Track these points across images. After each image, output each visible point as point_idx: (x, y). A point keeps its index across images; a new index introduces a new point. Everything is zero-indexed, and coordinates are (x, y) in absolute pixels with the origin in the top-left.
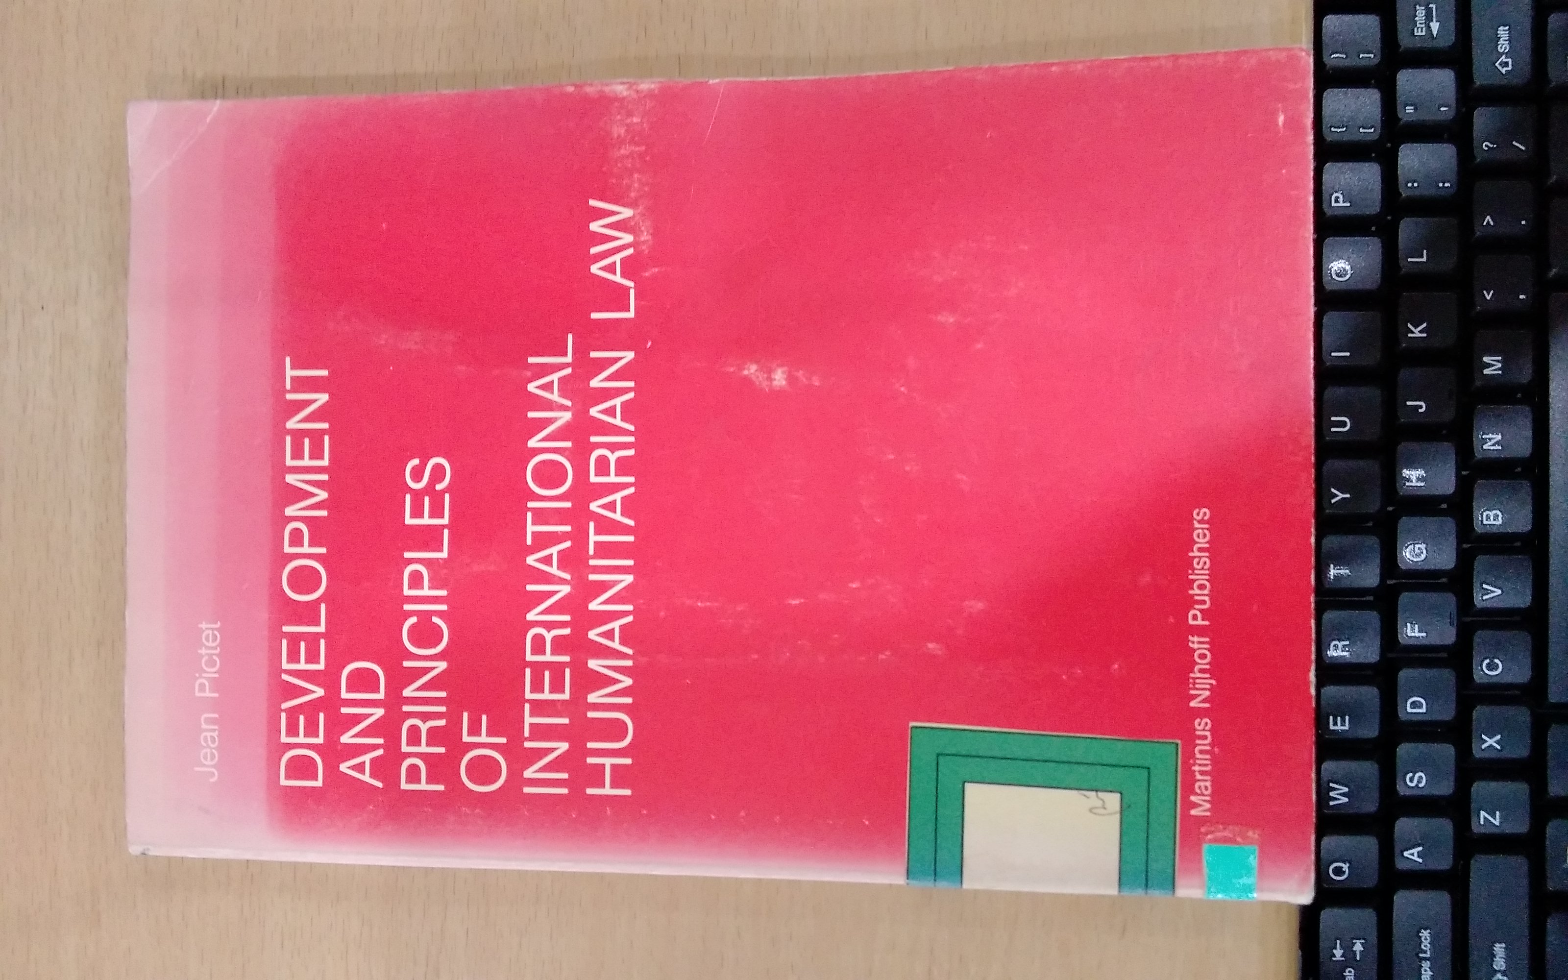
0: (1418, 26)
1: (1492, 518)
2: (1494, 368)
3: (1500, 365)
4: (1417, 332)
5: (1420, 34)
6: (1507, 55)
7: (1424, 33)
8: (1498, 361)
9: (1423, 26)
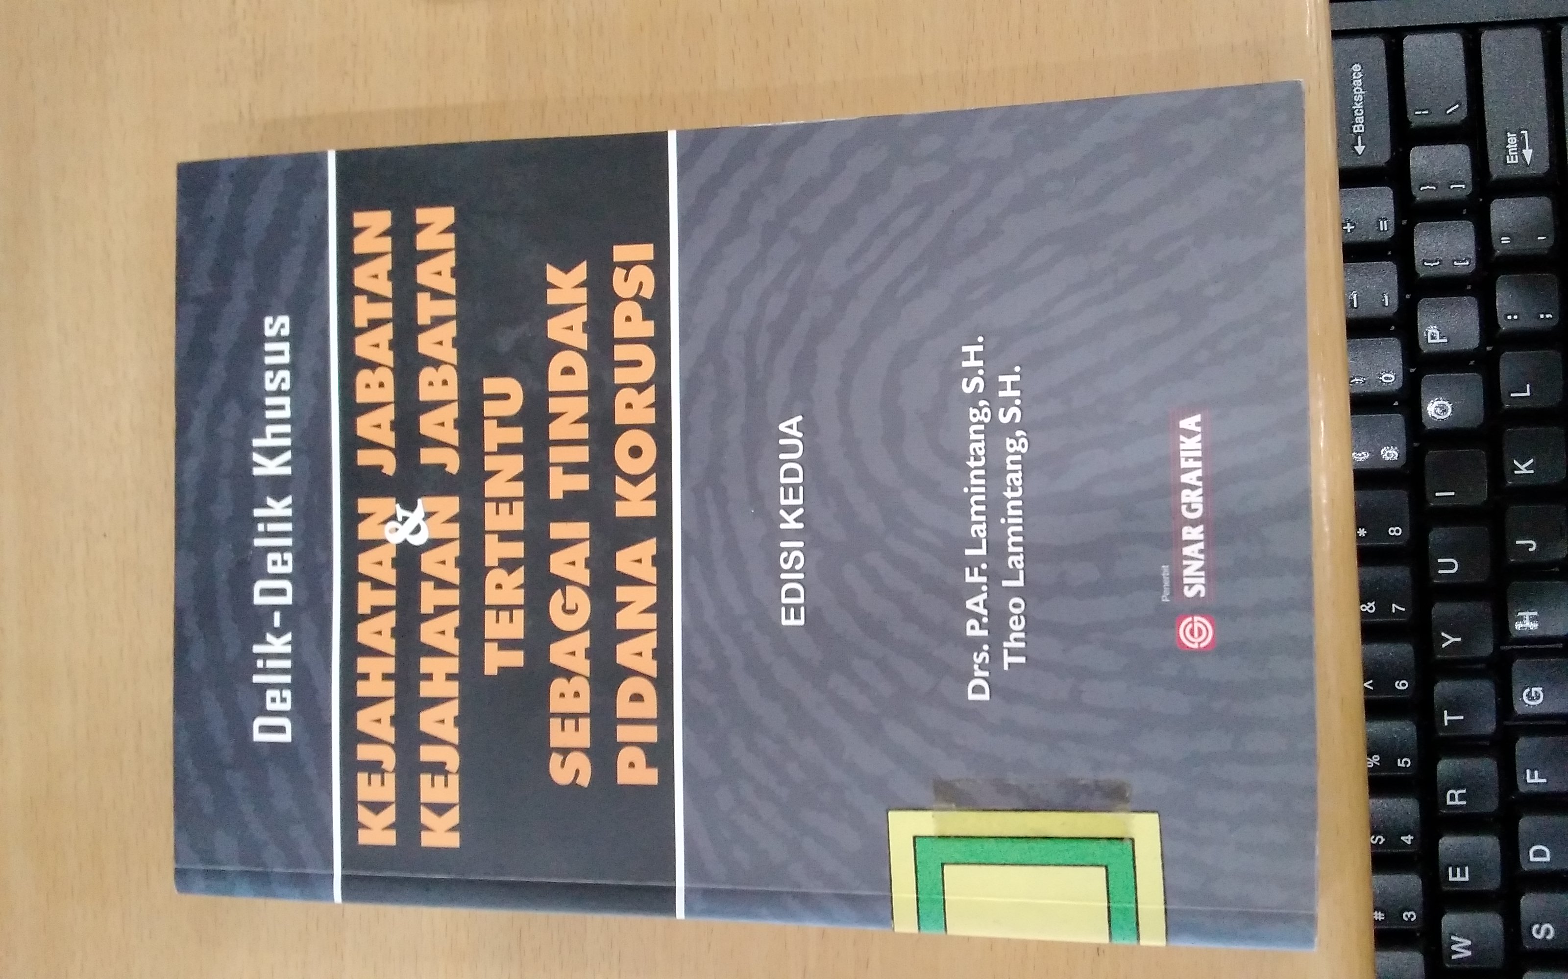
0: (1510, 153)
4: (1523, 469)
5: (1512, 162)
7: (1517, 161)
9: (1516, 153)
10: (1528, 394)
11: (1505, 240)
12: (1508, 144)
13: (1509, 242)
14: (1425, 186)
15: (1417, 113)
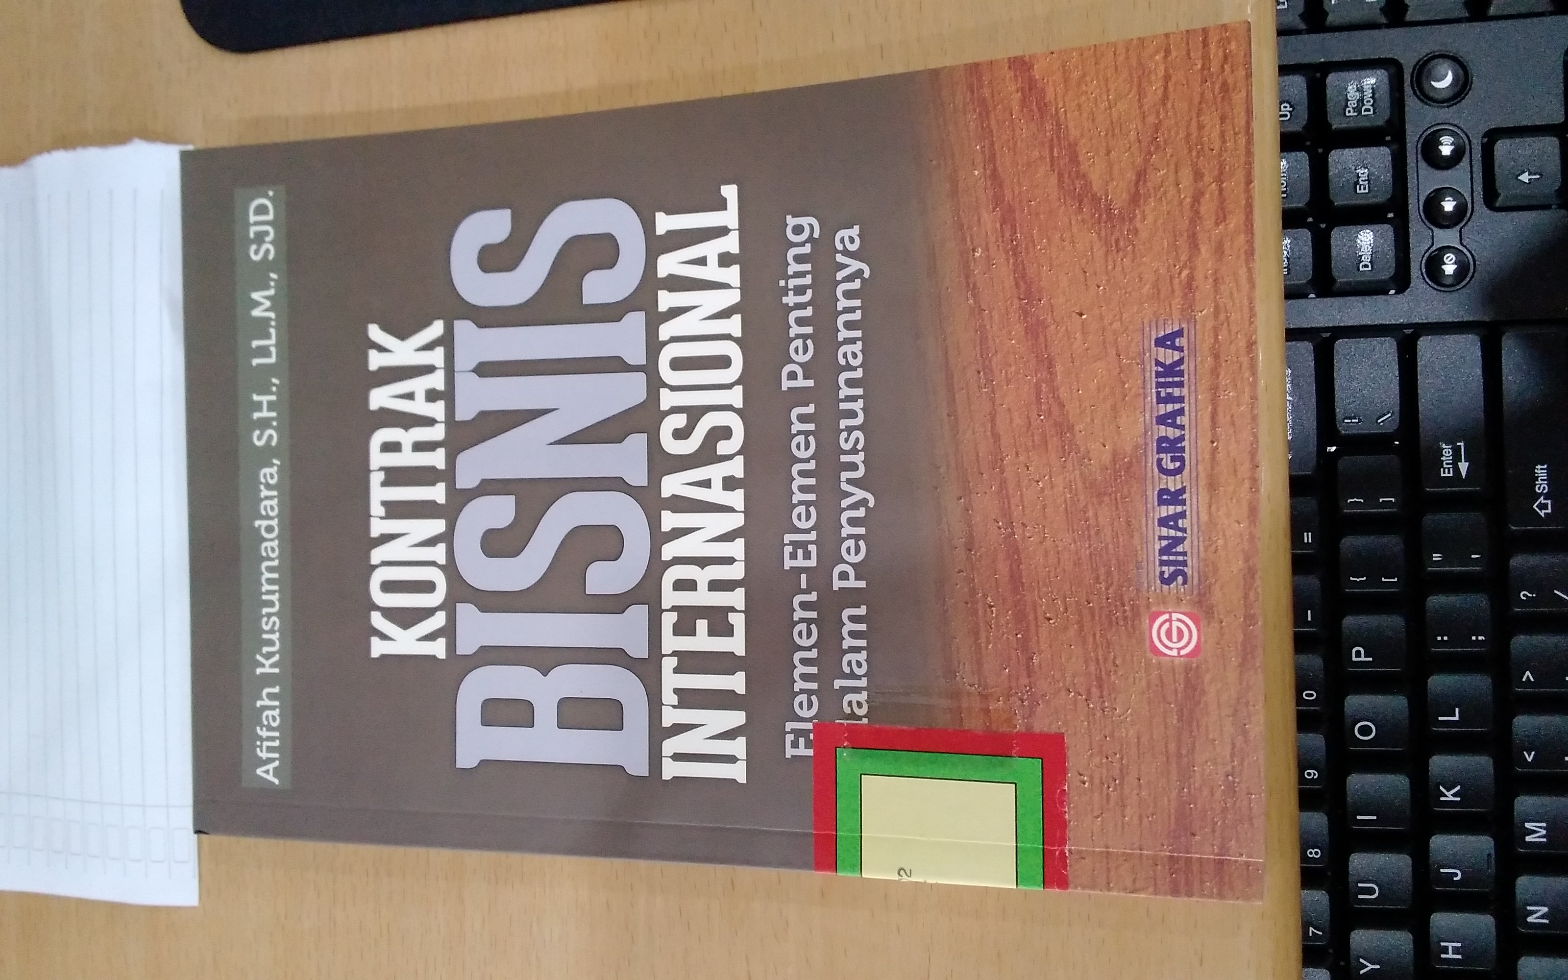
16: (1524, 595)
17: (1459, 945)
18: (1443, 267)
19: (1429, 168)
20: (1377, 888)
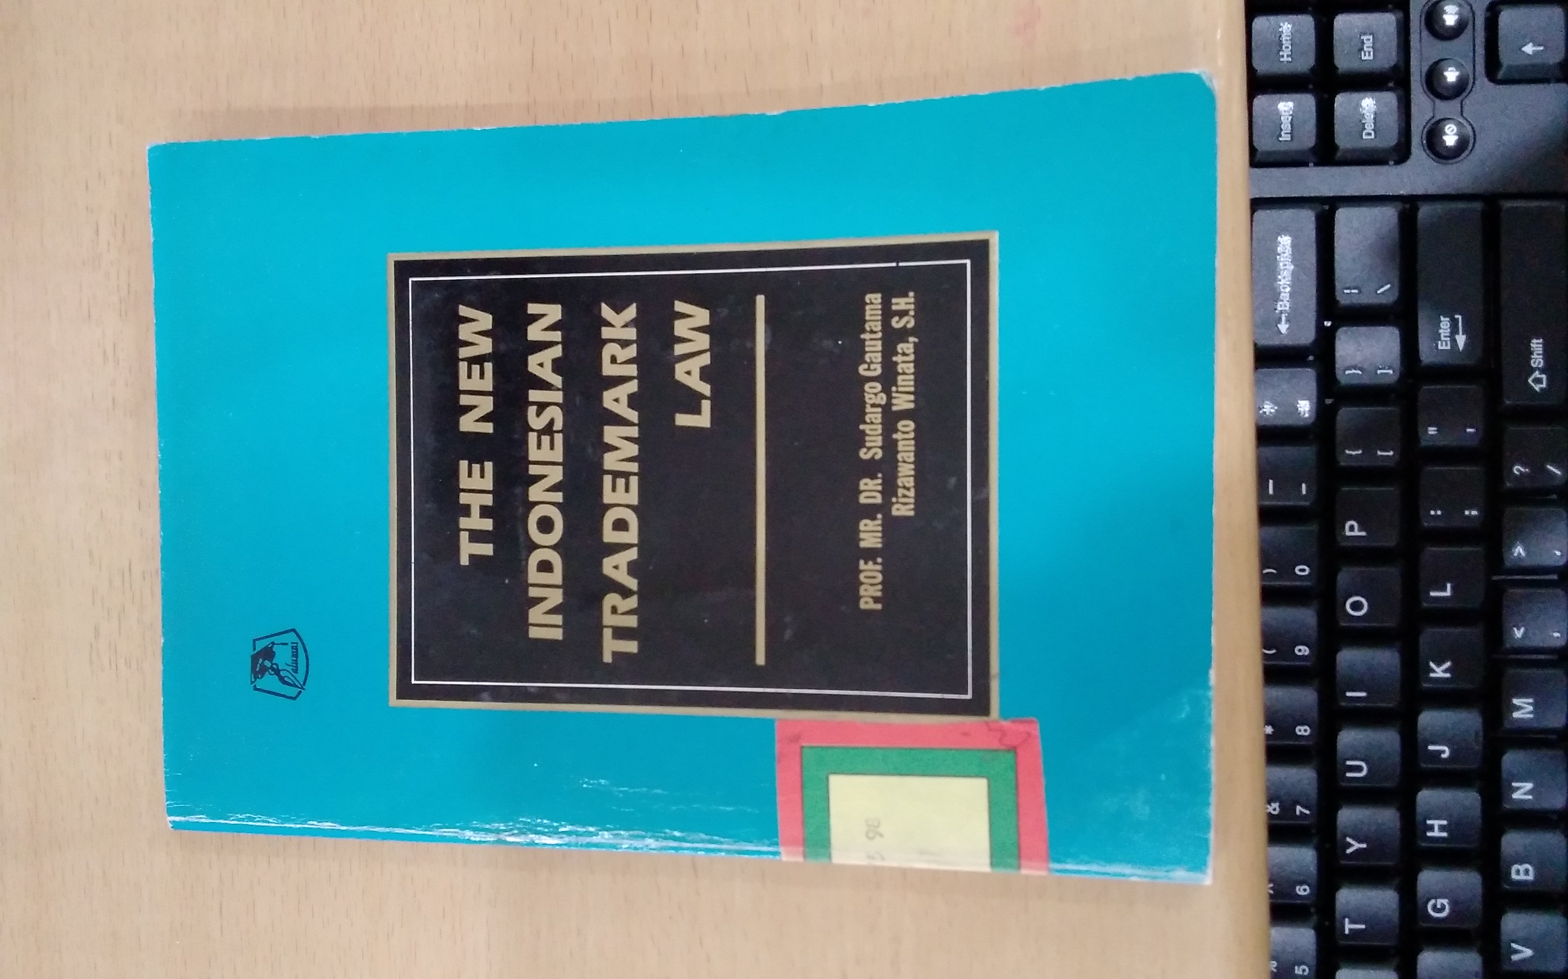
0: (1443, 338)
1: (1521, 872)
2: (1523, 711)
3: (1531, 708)
4: (1440, 672)
5: (1444, 348)
6: (1542, 371)
7: (1449, 348)
8: (1528, 704)
9: (1449, 339)
10: (1448, 593)
11: (1432, 431)
12: (1441, 328)
13: (1436, 432)
14: (1351, 370)
15: (1346, 291)
16: (1518, 470)
17: (1445, 822)
18: (1445, 138)
19: (1432, 38)
20: (1363, 764)
